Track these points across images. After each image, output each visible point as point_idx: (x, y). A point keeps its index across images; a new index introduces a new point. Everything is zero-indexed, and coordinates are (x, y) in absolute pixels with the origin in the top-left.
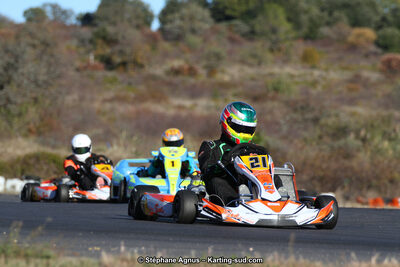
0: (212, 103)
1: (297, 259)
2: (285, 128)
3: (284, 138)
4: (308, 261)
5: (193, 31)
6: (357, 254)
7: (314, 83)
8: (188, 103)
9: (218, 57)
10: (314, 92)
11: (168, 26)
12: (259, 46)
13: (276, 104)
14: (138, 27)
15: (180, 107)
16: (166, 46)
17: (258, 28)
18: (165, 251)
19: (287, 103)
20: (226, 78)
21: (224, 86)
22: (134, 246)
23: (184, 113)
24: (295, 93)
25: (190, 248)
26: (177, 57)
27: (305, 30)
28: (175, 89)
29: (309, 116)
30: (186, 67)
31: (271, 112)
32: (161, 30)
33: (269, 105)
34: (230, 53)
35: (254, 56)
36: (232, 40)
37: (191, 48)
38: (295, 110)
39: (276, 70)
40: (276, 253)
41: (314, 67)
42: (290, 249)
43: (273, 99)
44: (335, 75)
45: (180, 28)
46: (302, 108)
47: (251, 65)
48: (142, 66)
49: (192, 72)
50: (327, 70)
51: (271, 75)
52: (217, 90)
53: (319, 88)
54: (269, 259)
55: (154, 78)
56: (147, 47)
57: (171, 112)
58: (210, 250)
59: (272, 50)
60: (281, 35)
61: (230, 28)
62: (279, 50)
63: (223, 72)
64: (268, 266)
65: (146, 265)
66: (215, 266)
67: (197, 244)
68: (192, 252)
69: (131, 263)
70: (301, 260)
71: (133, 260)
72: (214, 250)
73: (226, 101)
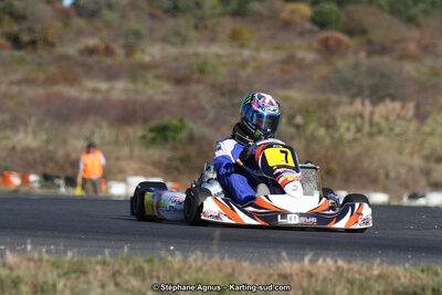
0: (131, 86)
1: (222, 258)
2: (211, 115)
3: (211, 124)
4: (234, 261)
5: (110, 6)
6: (288, 254)
7: (244, 64)
8: (103, 86)
9: (138, 35)
10: (243, 74)
12: (182, 23)
13: (201, 87)
14: (49, 2)
15: (95, 91)
16: (79, 22)
17: (181, 3)
18: (75, 250)
19: (213, 86)
20: (147, 58)
21: (144, 67)
22: (43, 245)
23: (99, 97)
24: (222, 75)
25: (104, 247)
26: (92, 34)
27: (234, 5)
28: (89, 70)
29: (238, 100)
30: (102, 46)
31: (196, 96)
32: (74, 5)
33: (194, 88)
34: (151, 30)
35: (178, 34)
36: (152, 16)
37: (108, 25)
38: (223, 94)
39: (202, 49)
40: (199, 252)
41: (243, 46)
42: (215, 248)
43: (198, 81)
44: (266, 56)
45: (96, 2)
46: (231, 92)
47: (173, 44)
48: (52, 45)
49: (108, 51)
50: (257, 50)
51: (196, 55)
52: (137, 72)
53: (249, 70)
54: (192, 258)
55: (66, 58)
56: (59, 24)
57: (85, 96)
58: (126, 249)
59: (196, 27)
60: (207, 10)
61: (151, 3)
62: (206, 27)
63: (143, 51)
64: (190, 267)
65: (55, 265)
66: (131, 266)
67: (113, 243)
68: (107, 252)
69: (38, 264)
70: (227, 260)
71: (41, 260)
72: (131, 248)
73: (146, 83)
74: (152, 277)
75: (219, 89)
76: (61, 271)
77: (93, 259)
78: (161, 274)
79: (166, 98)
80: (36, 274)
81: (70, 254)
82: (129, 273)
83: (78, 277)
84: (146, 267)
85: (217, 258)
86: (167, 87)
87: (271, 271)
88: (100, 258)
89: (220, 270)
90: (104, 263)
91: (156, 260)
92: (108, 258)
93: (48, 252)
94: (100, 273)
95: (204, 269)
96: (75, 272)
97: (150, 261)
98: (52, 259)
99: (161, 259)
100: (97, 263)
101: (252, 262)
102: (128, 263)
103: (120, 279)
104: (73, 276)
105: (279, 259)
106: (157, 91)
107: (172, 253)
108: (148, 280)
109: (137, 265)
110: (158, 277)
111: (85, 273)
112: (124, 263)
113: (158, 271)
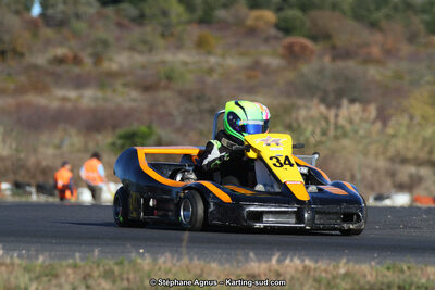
0: (100, 94)
1: (191, 259)
2: (179, 121)
3: (179, 130)
4: (202, 263)
5: (78, 16)
6: (256, 255)
7: (211, 71)
8: (72, 94)
9: (105, 43)
10: (210, 80)
11: (50, 11)
12: (149, 30)
13: (168, 94)
14: (17, 12)
15: (65, 99)
16: (48, 32)
17: (147, 11)
18: (47, 254)
19: (181, 93)
20: (114, 67)
21: (112, 75)
22: (14, 250)
23: (69, 106)
24: (189, 81)
25: (75, 251)
26: (61, 44)
27: (199, 13)
28: (58, 79)
29: (206, 106)
30: (70, 55)
31: (163, 103)
32: (43, 15)
33: (162, 95)
34: (118, 39)
35: (145, 42)
36: (120, 25)
37: (76, 34)
38: (190, 100)
39: (169, 57)
40: (168, 255)
41: (209, 53)
42: (184, 250)
43: (166, 88)
44: (232, 62)
45: (63, 12)
46: (198, 98)
47: (141, 52)
48: (21, 55)
49: (77, 60)
50: (223, 56)
51: (163, 62)
52: (105, 80)
53: (216, 76)
54: (161, 260)
55: (35, 67)
56: (27, 35)
57: (55, 104)
58: (96, 252)
59: (163, 35)
60: (173, 18)
61: (118, 12)
62: (172, 35)
63: (111, 60)
64: (160, 269)
65: (27, 269)
66: (101, 269)
67: (83, 247)
68: (78, 255)
69: (11, 269)
70: (196, 261)
71: (12, 264)
72: (102, 252)
73: (114, 91)
74: (122, 280)
75: (187, 96)
76: (32, 275)
77: (64, 263)
78: (131, 276)
79: (134, 105)
80: (9, 279)
81: (41, 259)
82: (99, 276)
83: (49, 281)
84: (116, 269)
85: (185, 260)
86: (134, 94)
87: (239, 272)
88: (70, 261)
89: (189, 272)
90: (75, 266)
91: (126, 263)
92: (78, 261)
93: (19, 257)
94: (71, 276)
95: (174, 270)
96: (46, 275)
97: (120, 263)
98: (24, 262)
99: (131, 261)
100: (69, 266)
101: (221, 263)
102: (98, 266)
103: (91, 282)
104: (45, 279)
105: (247, 258)
106: (126, 98)
107: (142, 255)
108: (119, 283)
109: (107, 267)
110: (128, 280)
111: (56, 276)
112: (95, 266)
113: (128, 273)
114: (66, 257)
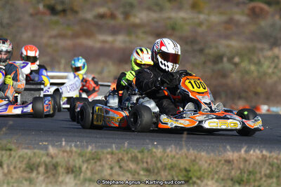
0: (127, 39)
1: (188, 150)
4: (196, 152)
6: (230, 146)
7: (200, 24)
8: (109, 38)
9: (131, 5)
10: (200, 30)
15: (104, 42)
18: (94, 145)
19: (181, 38)
20: (137, 21)
21: (136, 26)
22: (72, 141)
23: (107, 46)
24: (187, 30)
25: (112, 143)
26: (102, 5)
28: (100, 29)
29: (197, 47)
30: (109, 13)
34: (140, 3)
35: (157, 5)
38: (187, 43)
39: (173, 14)
40: (173, 146)
41: (200, 12)
42: (184, 143)
43: (171, 35)
44: (215, 18)
46: (192, 42)
47: (155, 11)
48: (75, 12)
49: (113, 16)
50: (209, 15)
51: (170, 18)
52: (131, 29)
53: (204, 28)
54: (168, 150)
55: (86, 21)
57: (98, 45)
58: (126, 144)
63: (135, 16)
64: (168, 156)
65: (81, 155)
66: (130, 155)
67: (117, 140)
68: (114, 146)
69: (70, 154)
70: (191, 151)
71: (71, 152)
72: (129, 144)
73: (137, 37)
74: (143, 162)
76: (84, 159)
77: (105, 151)
78: (149, 160)
80: (69, 161)
81: (90, 148)
82: (128, 160)
83: (95, 162)
84: (139, 156)
85: (185, 150)
86: (151, 39)
87: (220, 158)
88: (109, 150)
89: (187, 158)
90: (112, 153)
91: (146, 151)
92: (115, 150)
93: (76, 146)
94: (110, 160)
95: (177, 156)
96: (93, 159)
97: (142, 152)
98: (79, 151)
99: (149, 150)
100: (108, 153)
101: (208, 153)
102: (127, 153)
103: (122, 164)
104: (92, 161)
105: (225, 150)
106: (145, 42)
107: (156, 147)
108: (141, 164)
109: (133, 154)
110: (147, 163)
111: (100, 160)
112: (125, 153)
113: (147, 158)
114: (106, 147)
